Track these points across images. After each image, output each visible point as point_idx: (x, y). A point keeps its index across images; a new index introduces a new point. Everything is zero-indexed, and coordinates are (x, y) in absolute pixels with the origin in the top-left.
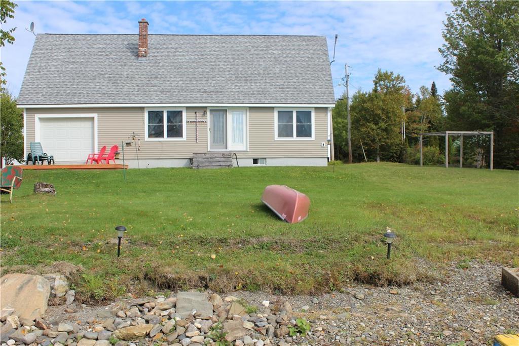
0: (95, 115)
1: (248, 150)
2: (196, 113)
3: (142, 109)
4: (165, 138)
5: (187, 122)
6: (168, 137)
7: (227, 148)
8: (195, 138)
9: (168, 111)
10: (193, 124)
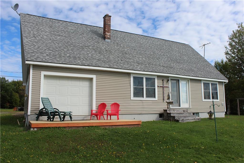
0: (94, 77)
1: (191, 108)
2: (163, 80)
3: (129, 74)
4: (145, 98)
5: (158, 86)
6: (146, 97)
7: (180, 106)
8: (163, 99)
9: (146, 78)
10: (161, 88)
